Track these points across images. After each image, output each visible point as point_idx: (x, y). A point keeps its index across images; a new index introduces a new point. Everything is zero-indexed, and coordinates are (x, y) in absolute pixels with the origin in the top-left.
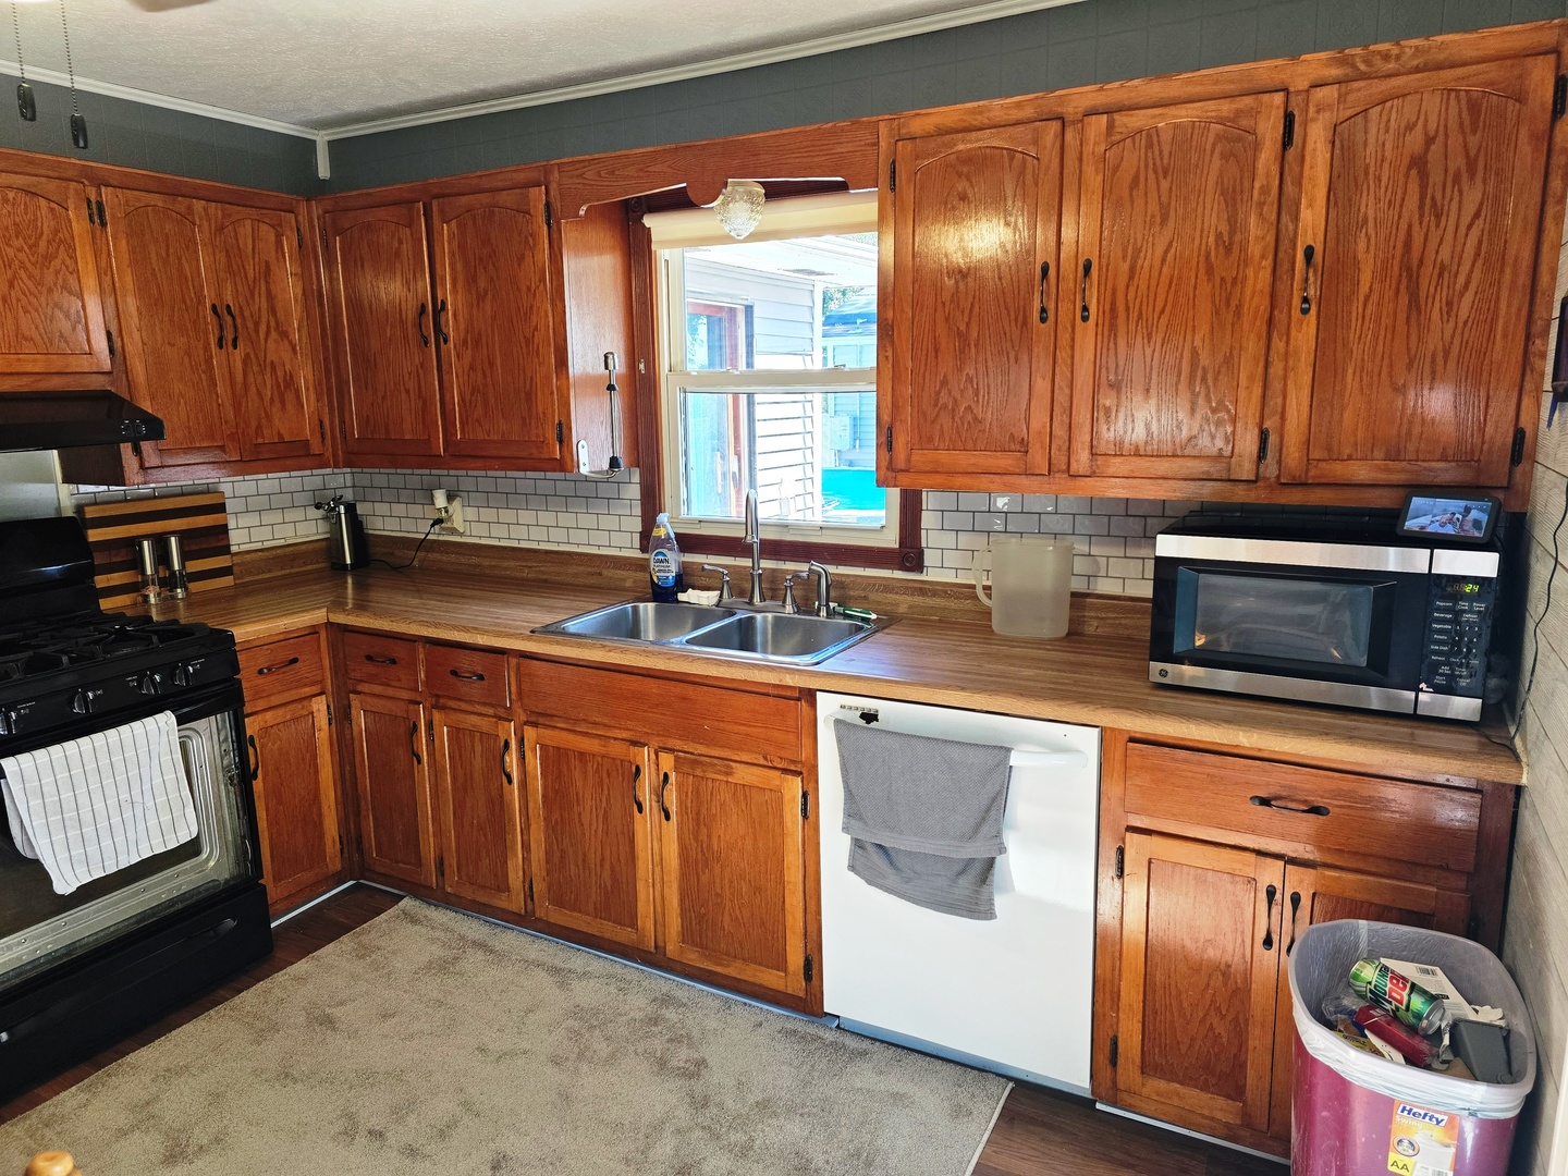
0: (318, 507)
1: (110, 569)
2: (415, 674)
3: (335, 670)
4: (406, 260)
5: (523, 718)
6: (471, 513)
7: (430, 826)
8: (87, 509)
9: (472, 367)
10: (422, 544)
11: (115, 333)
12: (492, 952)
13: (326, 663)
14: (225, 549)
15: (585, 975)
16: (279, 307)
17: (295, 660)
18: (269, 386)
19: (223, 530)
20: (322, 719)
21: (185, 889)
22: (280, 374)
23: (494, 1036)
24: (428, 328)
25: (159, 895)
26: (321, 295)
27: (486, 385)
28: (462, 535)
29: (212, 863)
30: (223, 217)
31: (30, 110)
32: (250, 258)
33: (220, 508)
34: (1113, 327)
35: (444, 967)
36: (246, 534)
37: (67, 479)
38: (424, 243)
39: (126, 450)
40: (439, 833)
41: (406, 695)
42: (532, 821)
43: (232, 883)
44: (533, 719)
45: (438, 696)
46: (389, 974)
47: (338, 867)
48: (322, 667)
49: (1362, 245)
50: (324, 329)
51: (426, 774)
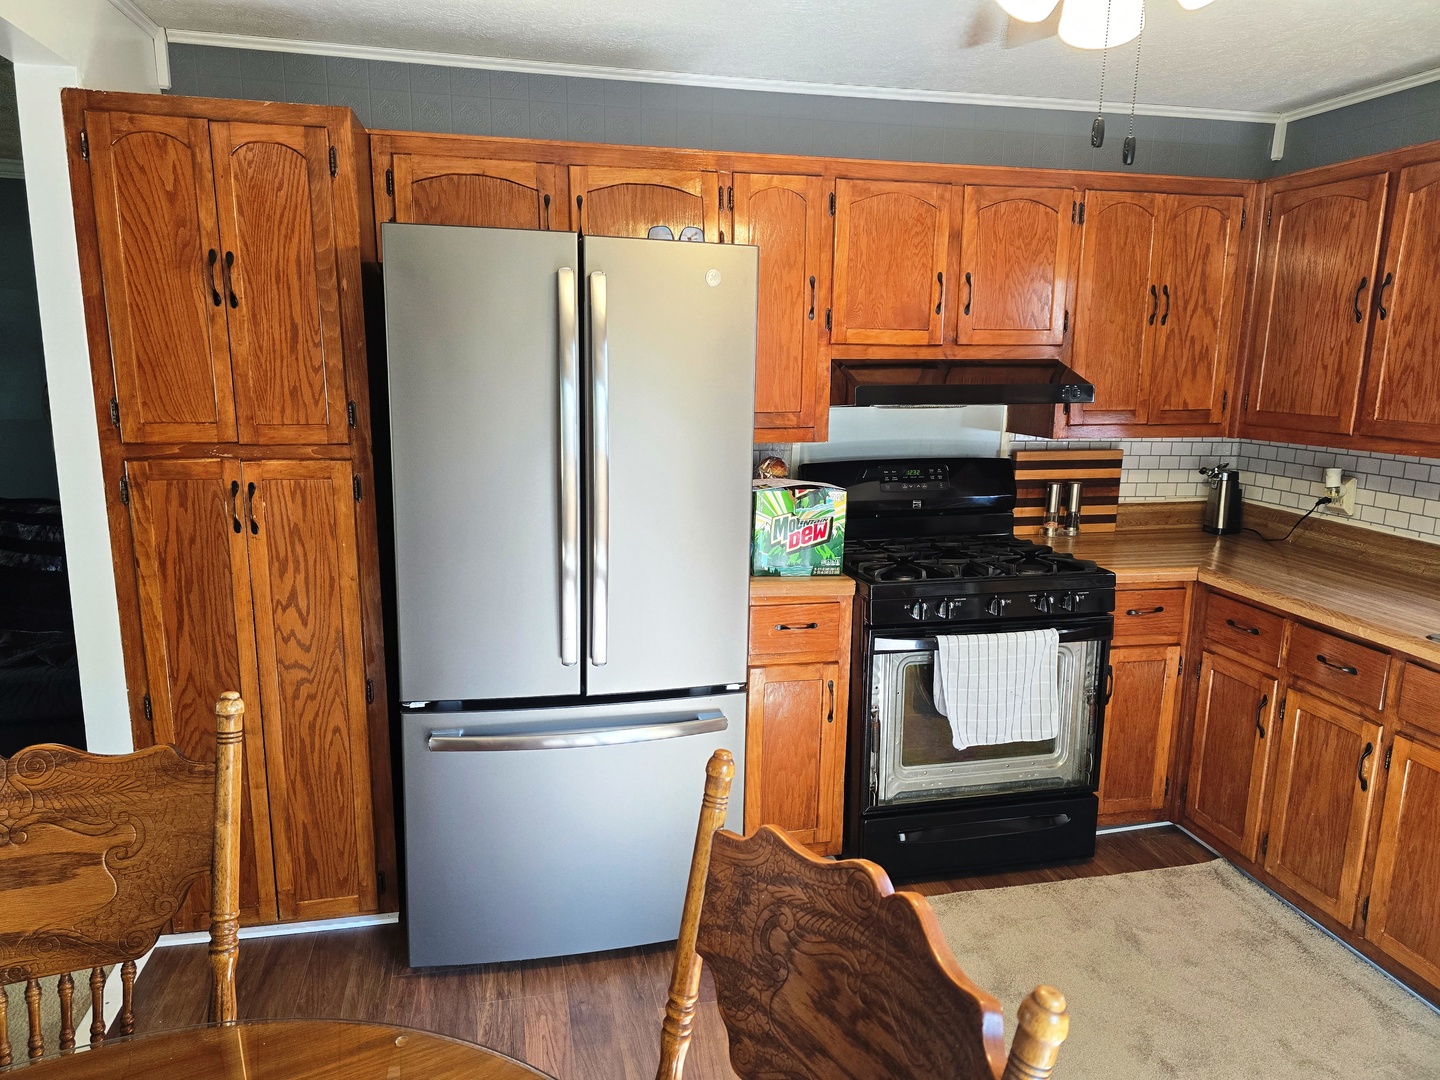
0: (1202, 471)
1: (1025, 503)
2: (1277, 649)
3: (1194, 626)
4: (1354, 234)
5: (1397, 726)
6: (1366, 496)
7: (1261, 801)
8: (1019, 454)
9: (1410, 344)
10: (1302, 521)
11: (1070, 312)
12: (1305, 950)
13: (1187, 618)
14: (1114, 500)
15: (1414, 1026)
16: (1210, 288)
17: (1160, 609)
18: (1185, 359)
19: (1116, 482)
20: (1173, 667)
21: (1037, 776)
22: (1197, 348)
23: (1299, 1037)
24: (1364, 304)
25: (1017, 775)
26: (1251, 274)
27: (1423, 363)
28: (1349, 517)
29: (1060, 763)
30: (1179, 207)
31: (1099, 140)
32: (1194, 241)
33: (1117, 464)
35: (1253, 942)
36: (1134, 488)
37: (1010, 429)
38: (1382, 214)
39: (1059, 408)
40: (1269, 811)
41: (1260, 666)
42: (1383, 836)
43: (1072, 785)
44: (1409, 731)
45: (1297, 677)
46: (1196, 924)
47: (1160, 805)
48: (1182, 621)
50: (1247, 306)
51: (1268, 749)
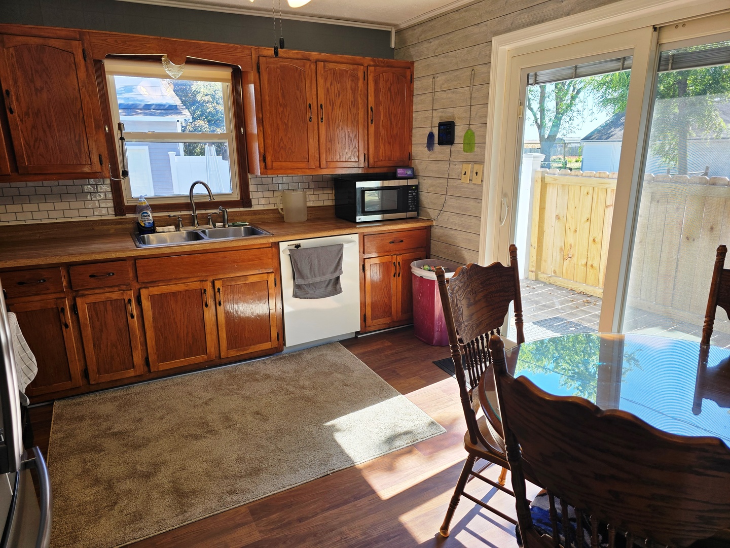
2: (60, 284)
5: (138, 286)
9: (34, 127)
34: (329, 125)
41: (54, 296)
44: (145, 285)
45: (78, 291)
49: (381, 108)
51: (72, 332)
